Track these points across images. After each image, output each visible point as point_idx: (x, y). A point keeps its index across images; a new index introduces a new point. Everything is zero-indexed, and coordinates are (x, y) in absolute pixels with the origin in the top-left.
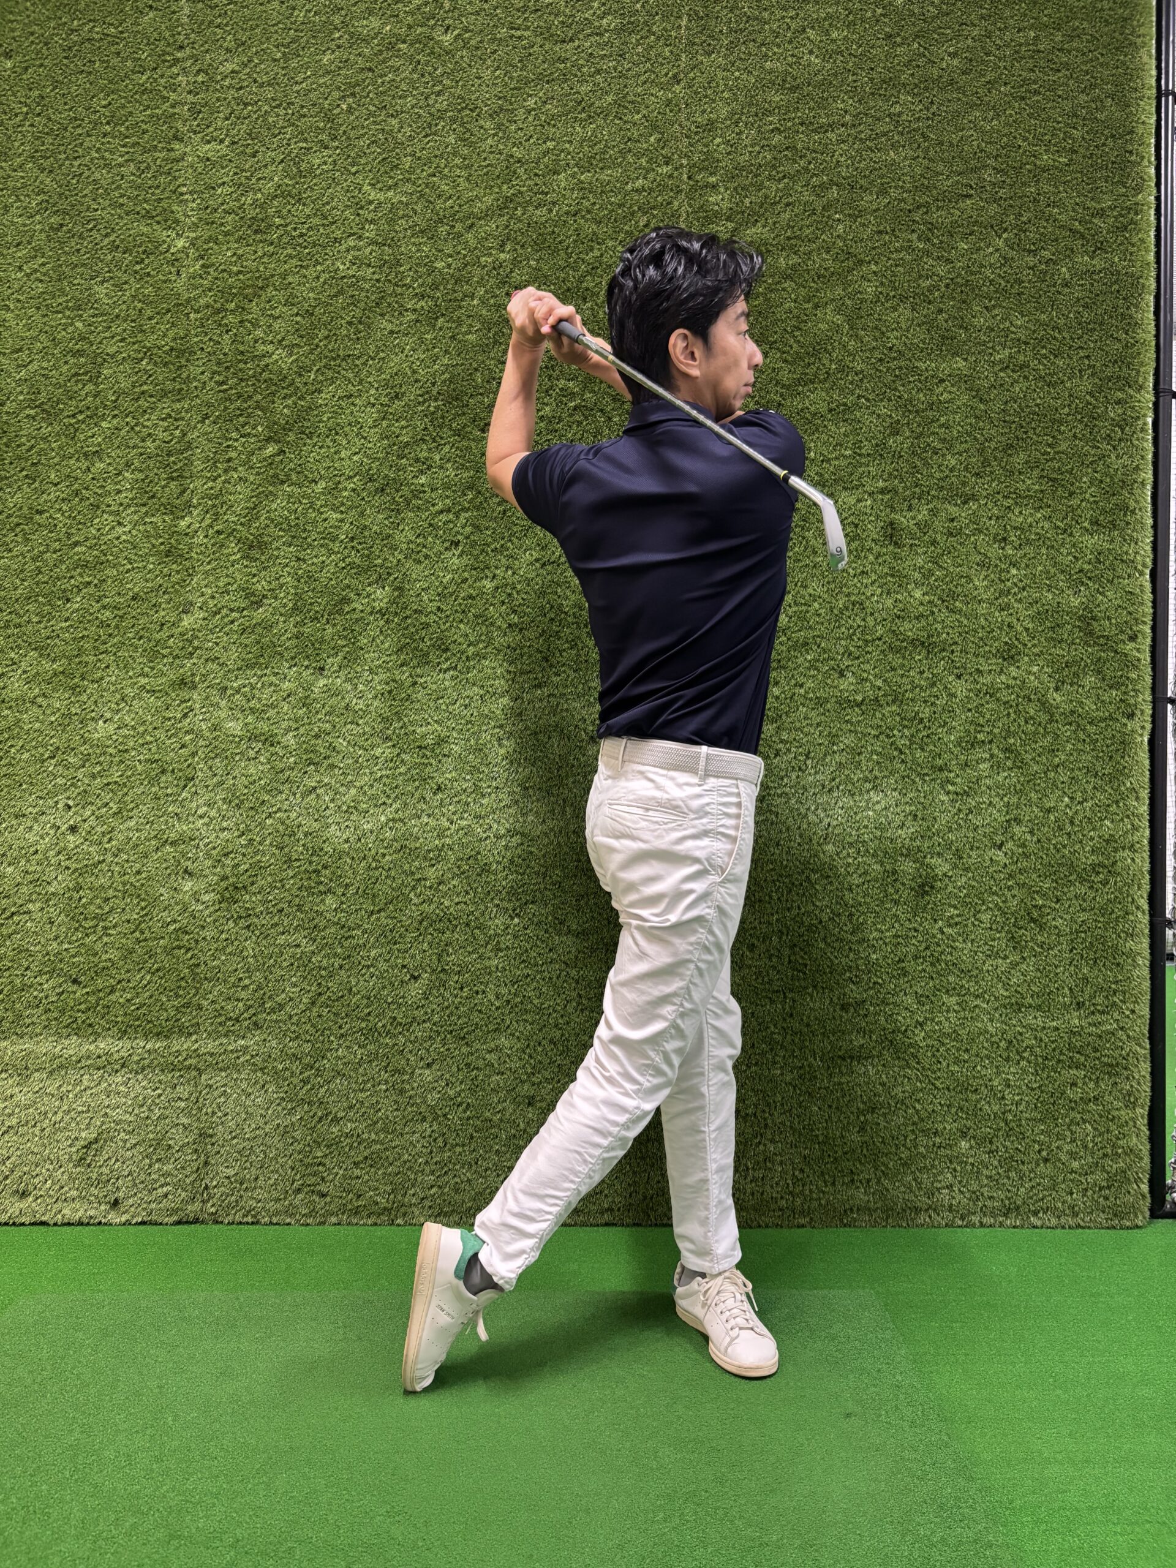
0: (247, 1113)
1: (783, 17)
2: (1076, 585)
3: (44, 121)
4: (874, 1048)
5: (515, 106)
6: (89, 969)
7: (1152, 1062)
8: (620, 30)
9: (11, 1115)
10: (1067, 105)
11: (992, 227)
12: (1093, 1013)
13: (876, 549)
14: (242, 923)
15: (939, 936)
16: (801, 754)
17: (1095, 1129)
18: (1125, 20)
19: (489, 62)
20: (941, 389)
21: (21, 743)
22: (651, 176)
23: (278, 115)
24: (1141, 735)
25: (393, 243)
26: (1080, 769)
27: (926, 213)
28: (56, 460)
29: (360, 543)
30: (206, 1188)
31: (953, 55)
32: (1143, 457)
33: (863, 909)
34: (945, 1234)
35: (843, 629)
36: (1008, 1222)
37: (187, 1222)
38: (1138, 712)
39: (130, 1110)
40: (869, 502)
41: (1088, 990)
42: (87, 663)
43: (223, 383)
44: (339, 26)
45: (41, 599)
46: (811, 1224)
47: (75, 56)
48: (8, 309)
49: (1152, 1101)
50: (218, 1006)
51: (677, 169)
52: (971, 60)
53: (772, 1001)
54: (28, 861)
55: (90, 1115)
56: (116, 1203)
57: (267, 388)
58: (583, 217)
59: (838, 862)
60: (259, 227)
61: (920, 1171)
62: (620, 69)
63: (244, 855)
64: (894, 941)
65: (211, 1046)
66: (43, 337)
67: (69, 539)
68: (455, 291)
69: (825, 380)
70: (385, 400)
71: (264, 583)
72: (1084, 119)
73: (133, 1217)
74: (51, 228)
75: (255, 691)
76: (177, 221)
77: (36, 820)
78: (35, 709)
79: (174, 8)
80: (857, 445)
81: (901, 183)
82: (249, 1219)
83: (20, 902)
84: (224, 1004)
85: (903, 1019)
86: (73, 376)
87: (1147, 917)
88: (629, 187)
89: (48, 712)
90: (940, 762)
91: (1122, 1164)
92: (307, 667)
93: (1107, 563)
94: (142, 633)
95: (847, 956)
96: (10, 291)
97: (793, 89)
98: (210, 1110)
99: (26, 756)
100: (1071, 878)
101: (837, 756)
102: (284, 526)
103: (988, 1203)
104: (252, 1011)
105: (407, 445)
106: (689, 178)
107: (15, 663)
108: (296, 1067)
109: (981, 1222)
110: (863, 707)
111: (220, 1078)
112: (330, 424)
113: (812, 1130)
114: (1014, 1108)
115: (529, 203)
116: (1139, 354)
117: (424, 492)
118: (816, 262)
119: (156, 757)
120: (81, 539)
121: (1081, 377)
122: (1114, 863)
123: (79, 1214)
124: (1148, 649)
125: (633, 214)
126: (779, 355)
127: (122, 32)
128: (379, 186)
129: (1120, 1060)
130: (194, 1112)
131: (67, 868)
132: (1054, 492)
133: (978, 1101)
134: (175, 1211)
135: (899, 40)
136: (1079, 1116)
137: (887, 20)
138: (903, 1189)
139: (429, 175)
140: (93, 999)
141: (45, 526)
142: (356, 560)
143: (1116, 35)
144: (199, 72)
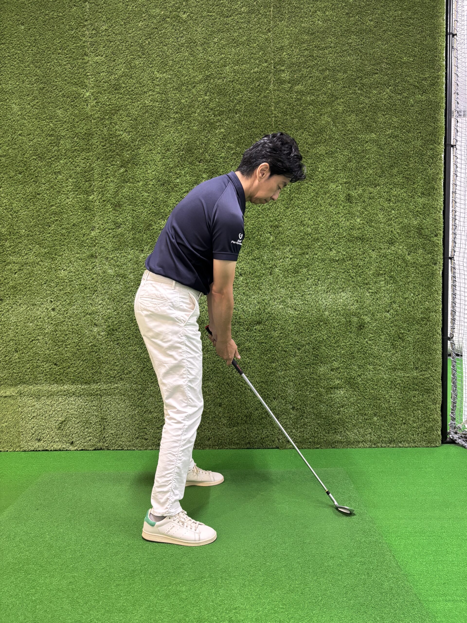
0: (118, 410)
1: (308, 7)
2: (416, 216)
3: (36, 49)
4: (343, 384)
5: (210, 41)
6: (60, 360)
7: (443, 388)
8: (249, 12)
9: (34, 412)
10: (413, 39)
11: (385, 85)
12: (421, 371)
13: (343, 204)
14: (116, 343)
15: (366, 344)
16: (316, 279)
17: (422, 412)
18: (434, 7)
19: (200, 25)
20: (367, 145)
21: (34, 279)
22: (260, 67)
23: (123, 46)
24: (439, 271)
25: (165, 93)
26: (417, 283)
27: (361, 80)
28: (44, 175)
29: (156, 204)
30: (104, 437)
31: (371, 21)
32: (440, 169)
33: (339, 335)
34: (368, 450)
35: (331, 234)
36: (391, 446)
37: (98, 450)
38: (438, 263)
39: (76, 410)
40: (340, 187)
41: (420, 363)
42: (57, 249)
43: (104, 146)
44: (145, 12)
45: (40, 226)
46: (321, 447)
47: (47, 24)
48: (25, 119)
49: (442, 402)
50: (107, 373)
51: (269, 64)
52: (377, 22)
53: (306, 368)
54: (37, 321)
55: (62, 412)
56: (72, 443)
57: (121, 147)
58: (235, 83)
59: (330, 318)
60: (117, 88)
61: (360, 428)
62: (248, 27)
63: (116, 318)
64: (350, 346)
65: (105, 387)
66: (38, 130)
67: (50, 204)
68: (189, 111)
69: (324, 142)
70: (164, 151)
71: (121, 219)
72: (419, 44)
73: (78, 448)
74: (40, 89)
75: (119, 259)
76: (86, 86)
77: (40, 306)
78: (39, 266)
79: (83, 6)
80: (336, 166)
81: (352, 69)
82: (120, 448)
83: (35, 336)
84: (109, 371)
85: (354, 374)
86: (50, 144)
87: (441, 336)
88: (252, 71)
89: (43, 267)
90: (366, 282)
91: (431, 424)
92: (137, 250)
93: (427, 209)
94: (77, 238)
95: (333, 352)
96: (26, 112)
97: (312, 34)
98: (105, 410)
99: (36, 283)
100: (414, 323)
101: (329, 280)
102: (128, 198)
103: (384, 439)
104: (120, 374)
105: (172, 168)
106: (274, 68)
107: (31, 250)
108: (136, 394)
109: (381, 446)
110: (339, 262)
111: (108, 398)
112: (144, 160)
113: (321, 414)
114: (393, 405)
115: (216, 77)
116: (439, 131)
117: (179, 185)
118: (321, 99)
119: (83, 283)
120: (54, 204)
121: (418, 140)
122: (429, 317)
123: (59, 447)
124: (442, 240)
125: (253, 81)
126: (307, 133)
127: (64, 15)
128: (160, 72)
129: (431, 387)
130: (99, 410)
131: (52, 324)
132: (408, 182)
133: (380, 403)
134: (94, 445)
135: (351, 15)
136: (416, 408)
137: (346, 8)
138: (353, 435)
139: (179, 68)
140: (62, 371)
141: (41, 199)
142: (155, 211)
143: (431, 12)
144: (93, 29)
